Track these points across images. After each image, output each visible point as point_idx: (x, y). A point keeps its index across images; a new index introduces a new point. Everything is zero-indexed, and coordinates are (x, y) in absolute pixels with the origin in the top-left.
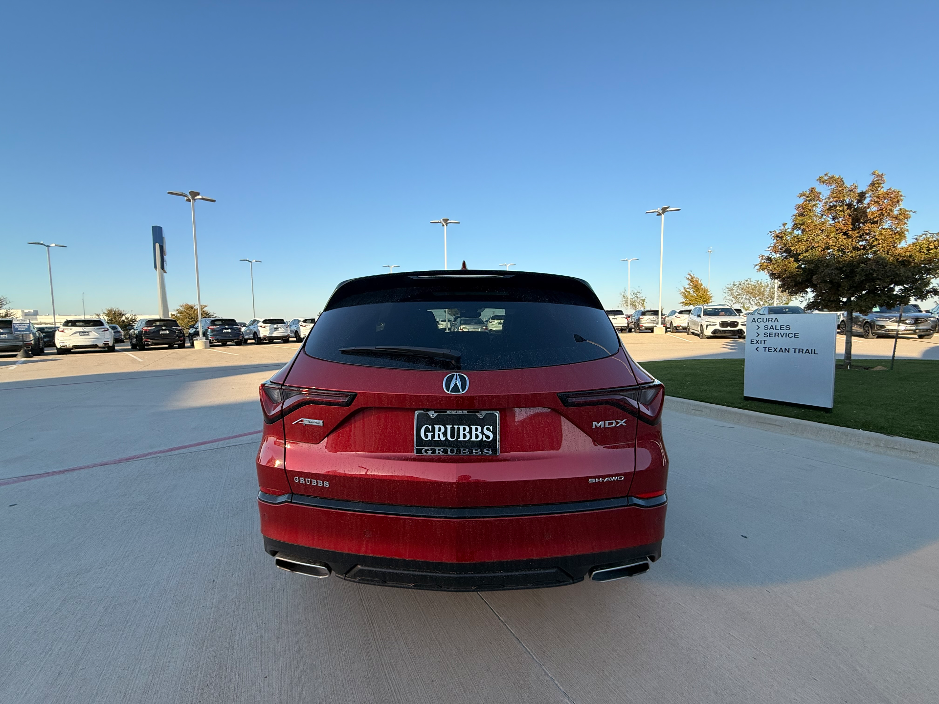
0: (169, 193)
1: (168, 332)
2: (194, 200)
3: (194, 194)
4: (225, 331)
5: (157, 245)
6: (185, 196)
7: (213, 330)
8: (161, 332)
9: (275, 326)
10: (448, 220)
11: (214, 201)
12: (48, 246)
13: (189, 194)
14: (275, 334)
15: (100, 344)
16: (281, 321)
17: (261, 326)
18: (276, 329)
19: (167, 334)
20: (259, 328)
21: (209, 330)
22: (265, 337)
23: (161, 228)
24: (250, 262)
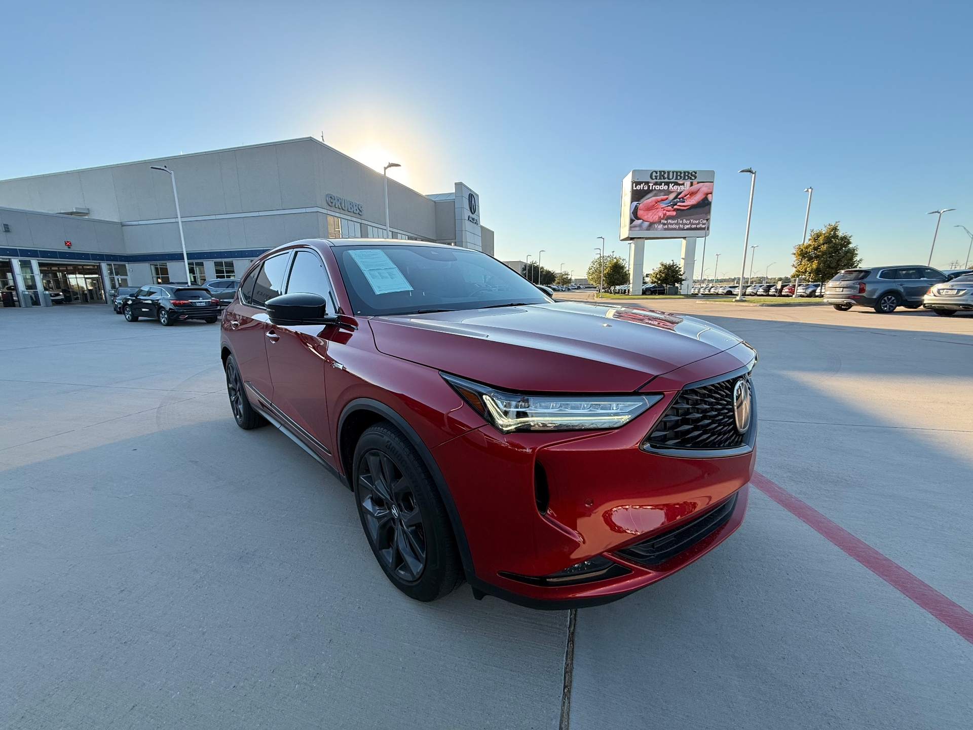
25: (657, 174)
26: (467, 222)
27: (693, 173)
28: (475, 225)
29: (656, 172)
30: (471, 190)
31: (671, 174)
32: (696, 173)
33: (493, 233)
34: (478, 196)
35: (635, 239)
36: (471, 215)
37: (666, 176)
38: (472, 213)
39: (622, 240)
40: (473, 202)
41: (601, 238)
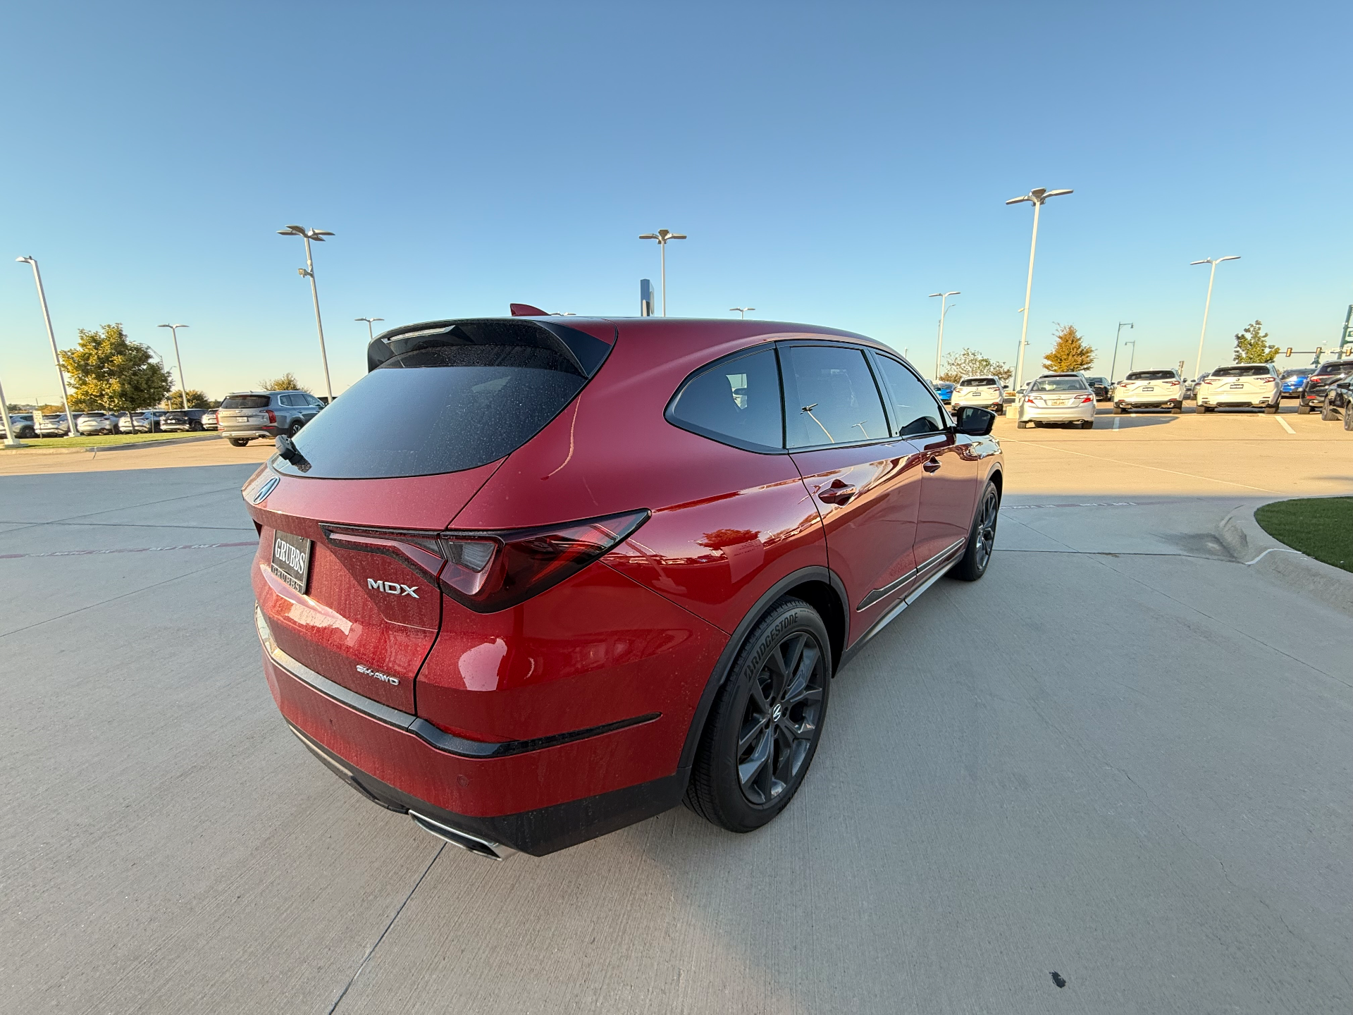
0: (641, 238)
2: (665, 241)
3: (664, 233)
5: (644, 302)
6: (656, 237)
10: (1044, 191)
11: (684, 237)
13: (658, 235)
23: (649, 280)
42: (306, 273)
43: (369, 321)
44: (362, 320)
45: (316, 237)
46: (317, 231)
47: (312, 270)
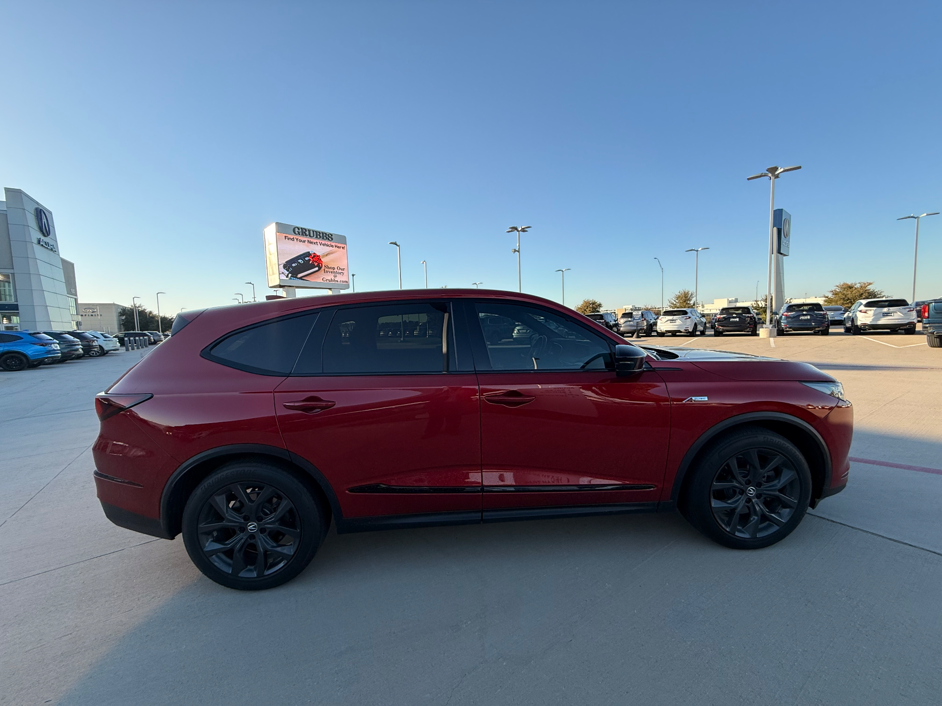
0: (748, 179)
1: (738, 319)
2: (777, 176)
4: (802, 318)
5: (775, 229)
6: (765, 175)
7: (787, 317)
8: (731, 320)
9: (885, 310)
11: (800, 168)
12: (697, 251)
13: (767, 172)
14: (883, 321)
15: (682, 330)
16: (901, 303)
17: (861, 311)
18: (886, 314)
19: (737, 321)
20: (858, 314)
21: (783, 316)
22: (865, 325)
24: (915, 218)
25: (299, 230)
26: (37, 248)
27: (330, 235)
28: (51, 253)
29: (299, 229)
30: (37, 203)
31: (312, 232)
32: (332, 235)
33: (73, 265)
34: (51, 213)
35: (286, 287)
36: (42, 238)
37: (307, 233)
38: (44, 236)
39: (271, 287)
40: (44, 220)
41: (250, 283)
42: (515, 251)
43: (563, 271)
44: (559, 271)
45: (523, 230)
46: (523, 227)
47: (519, 249)
